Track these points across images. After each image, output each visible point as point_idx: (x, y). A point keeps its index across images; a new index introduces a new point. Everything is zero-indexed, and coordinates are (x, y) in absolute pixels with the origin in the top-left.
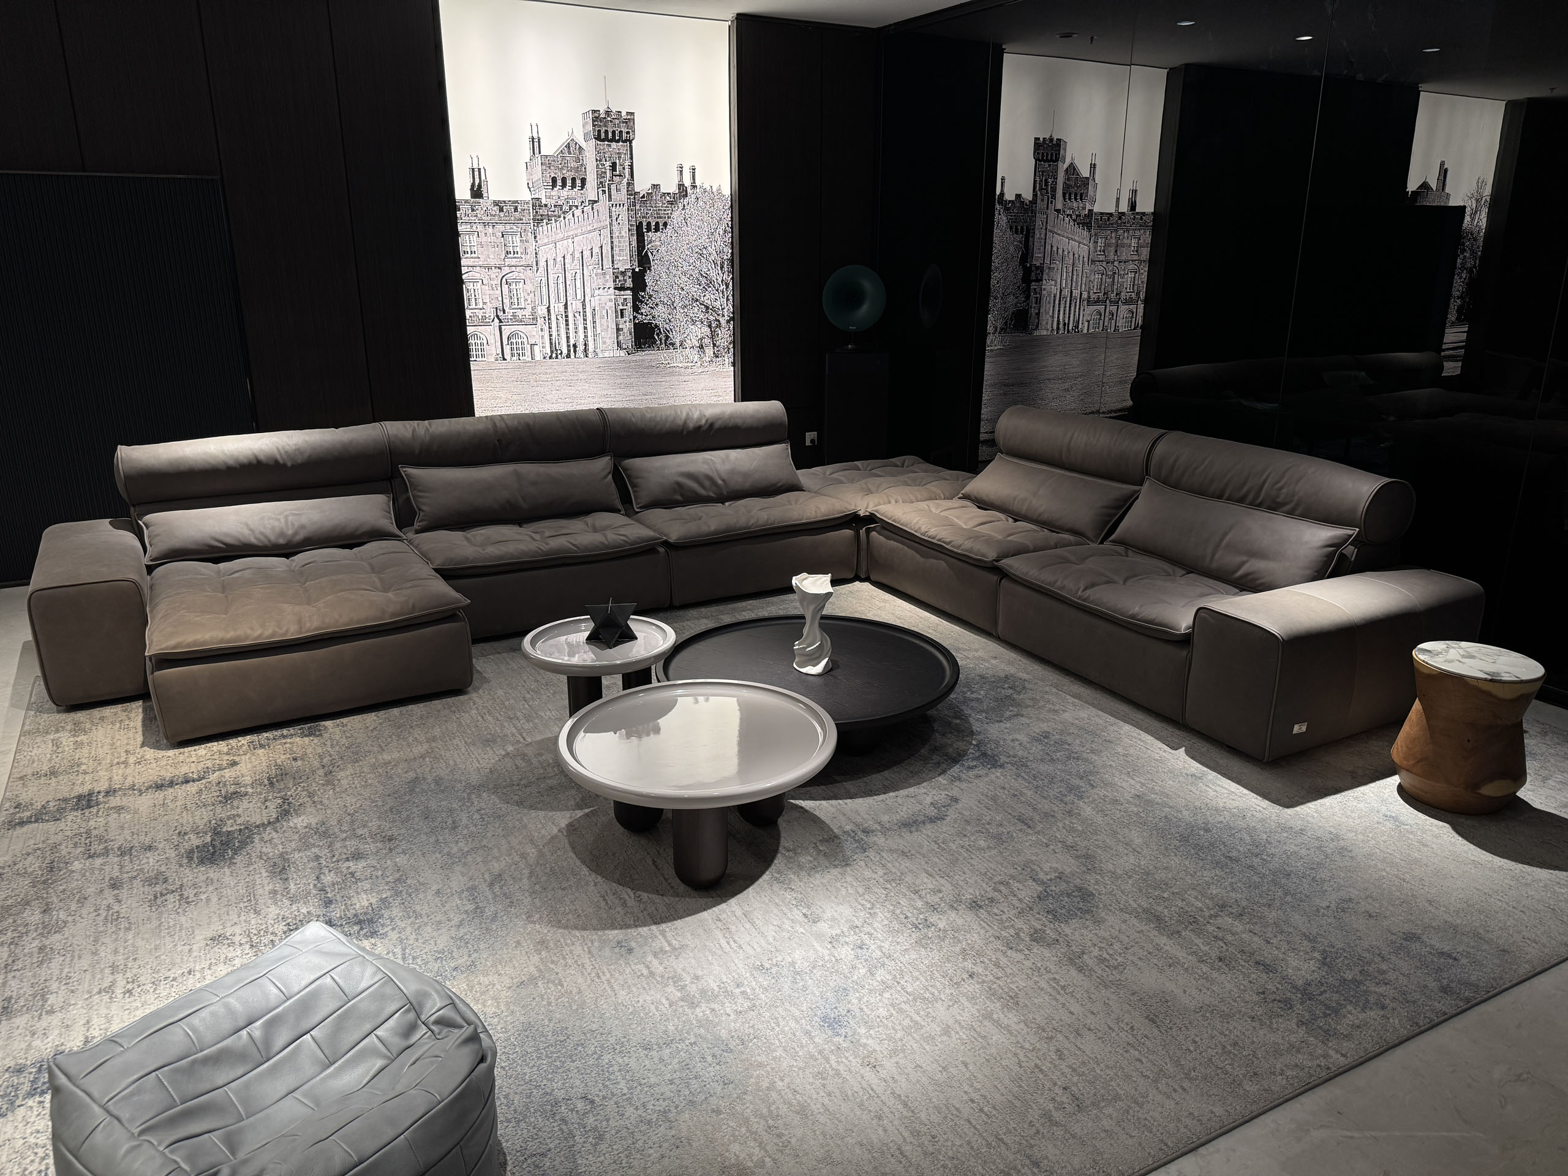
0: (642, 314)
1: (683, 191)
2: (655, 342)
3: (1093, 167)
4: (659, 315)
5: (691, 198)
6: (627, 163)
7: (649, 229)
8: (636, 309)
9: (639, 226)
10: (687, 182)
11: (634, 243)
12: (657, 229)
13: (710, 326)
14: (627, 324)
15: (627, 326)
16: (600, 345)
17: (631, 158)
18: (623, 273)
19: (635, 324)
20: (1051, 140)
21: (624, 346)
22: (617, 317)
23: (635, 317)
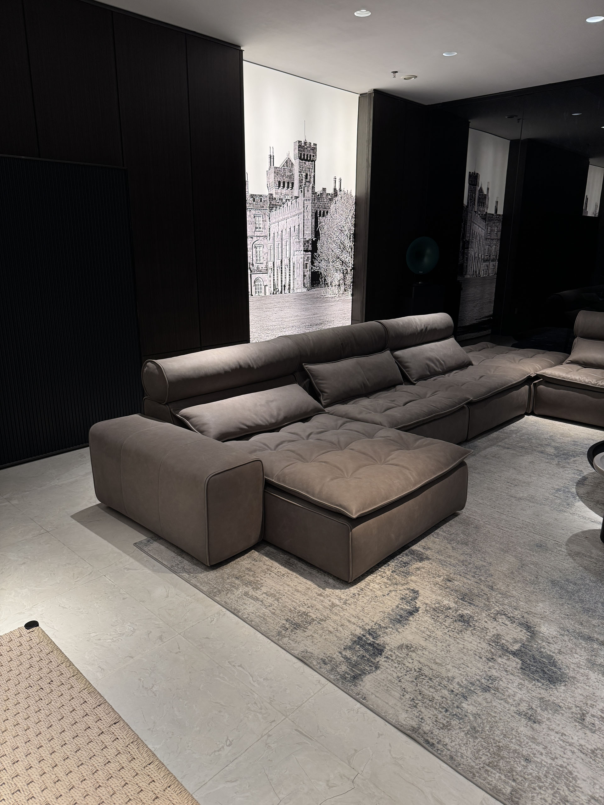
0: (315, 266)
2: (319, 283)
4: (322, 266)
7: (320, 216)
8: (312, 263)
9: (316, 213)
11: (314, 224)
12: (324, 216)
13: (343, 273)
15: (308, 274)
16: (296, 286)
17: (314, 172)
18: (308, 241)
19: (312, 272)
20: (475, 173)
21: (306, 286)
22: (304, 269)
23: (312, 268)
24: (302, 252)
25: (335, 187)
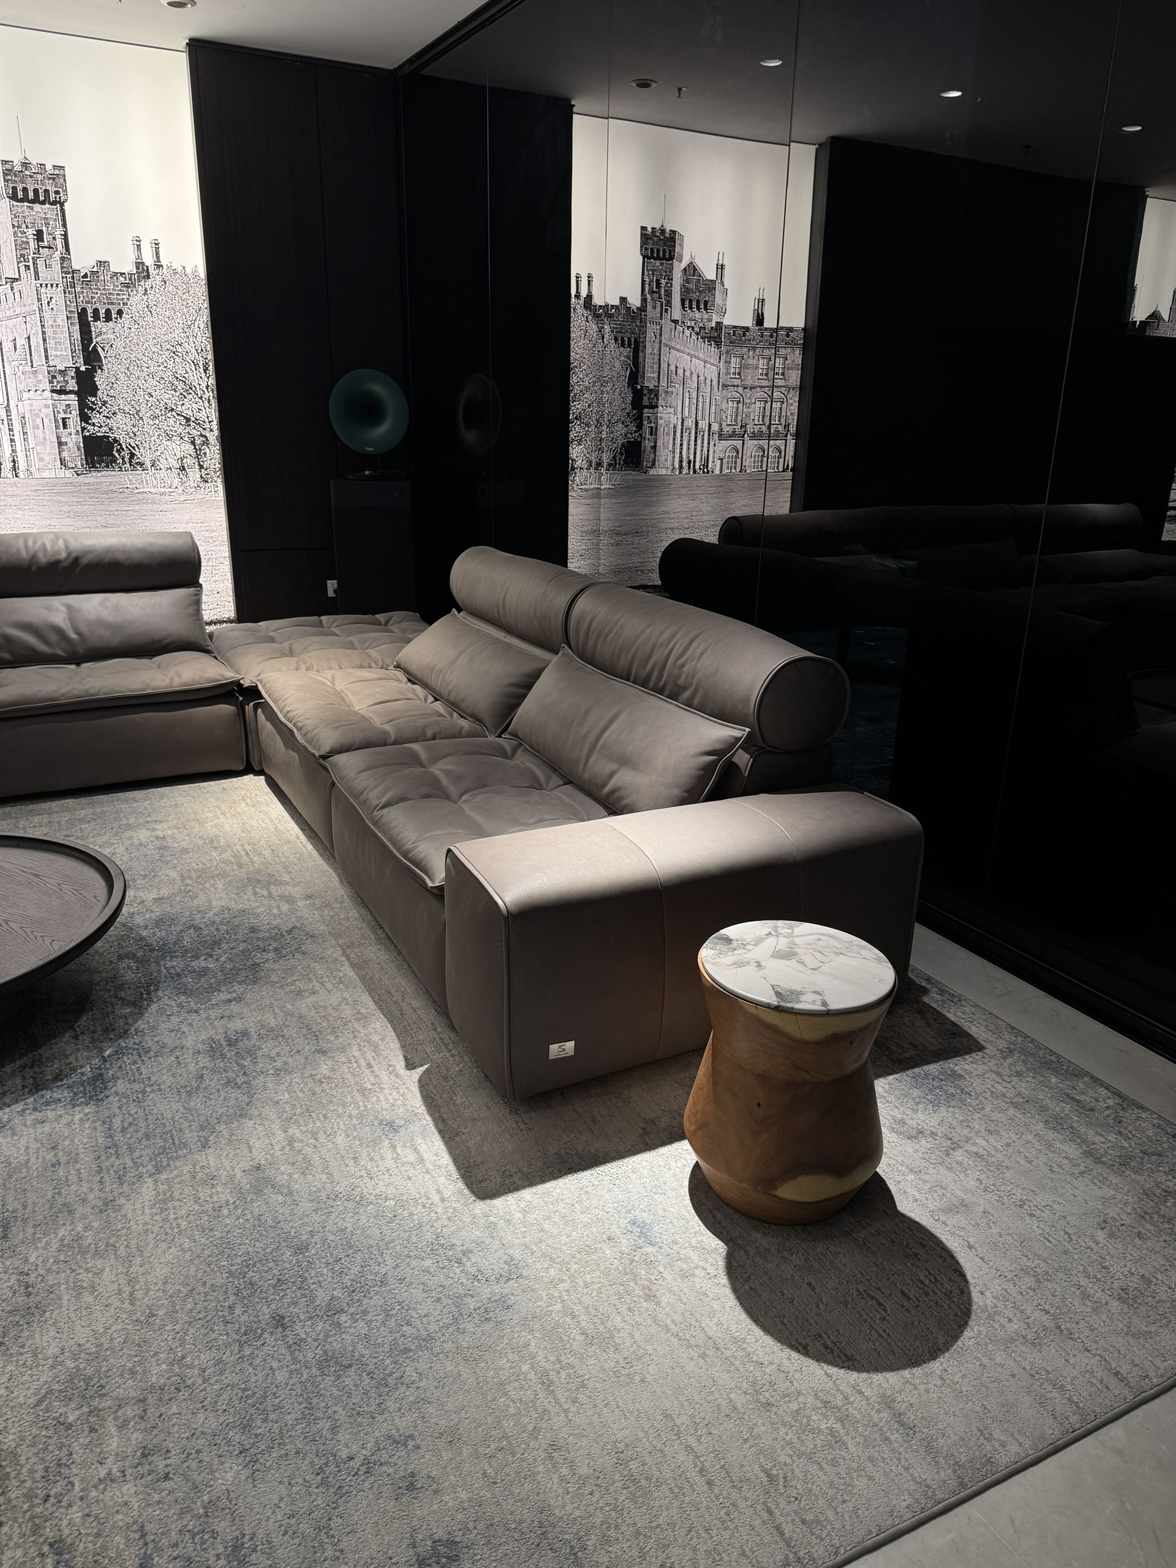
0: (94, 425)
1: (143, 272)
2: (115, 460)
3: (721, 268)
4: (120, 428)
5: (156, 279)
6: (59, 232)
7: (96, 317)
8: (84, 418)
9: (82, 314)
10: (148, 260)
11: (77, 335)
12: (108, 317)
13: (193, 443)
14: (73, 436)
15: (74, 440)
16: (36, 463)
17: (65, 225)
18: (63, 373)
19: (84, 438)
20: (663, 231)
21: (70, 465)
22: (57, 427)
23: (83, 429)
24: (48, 394)
25: (139, 256)
